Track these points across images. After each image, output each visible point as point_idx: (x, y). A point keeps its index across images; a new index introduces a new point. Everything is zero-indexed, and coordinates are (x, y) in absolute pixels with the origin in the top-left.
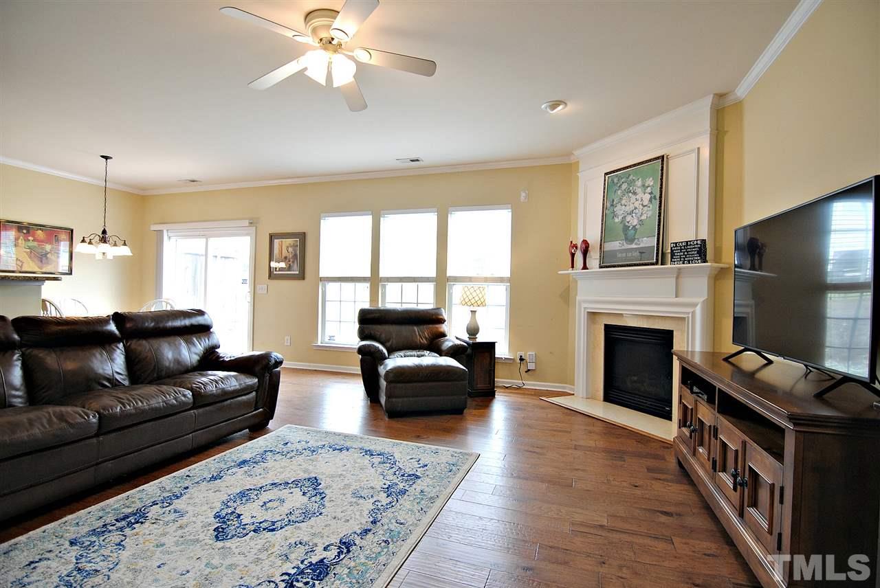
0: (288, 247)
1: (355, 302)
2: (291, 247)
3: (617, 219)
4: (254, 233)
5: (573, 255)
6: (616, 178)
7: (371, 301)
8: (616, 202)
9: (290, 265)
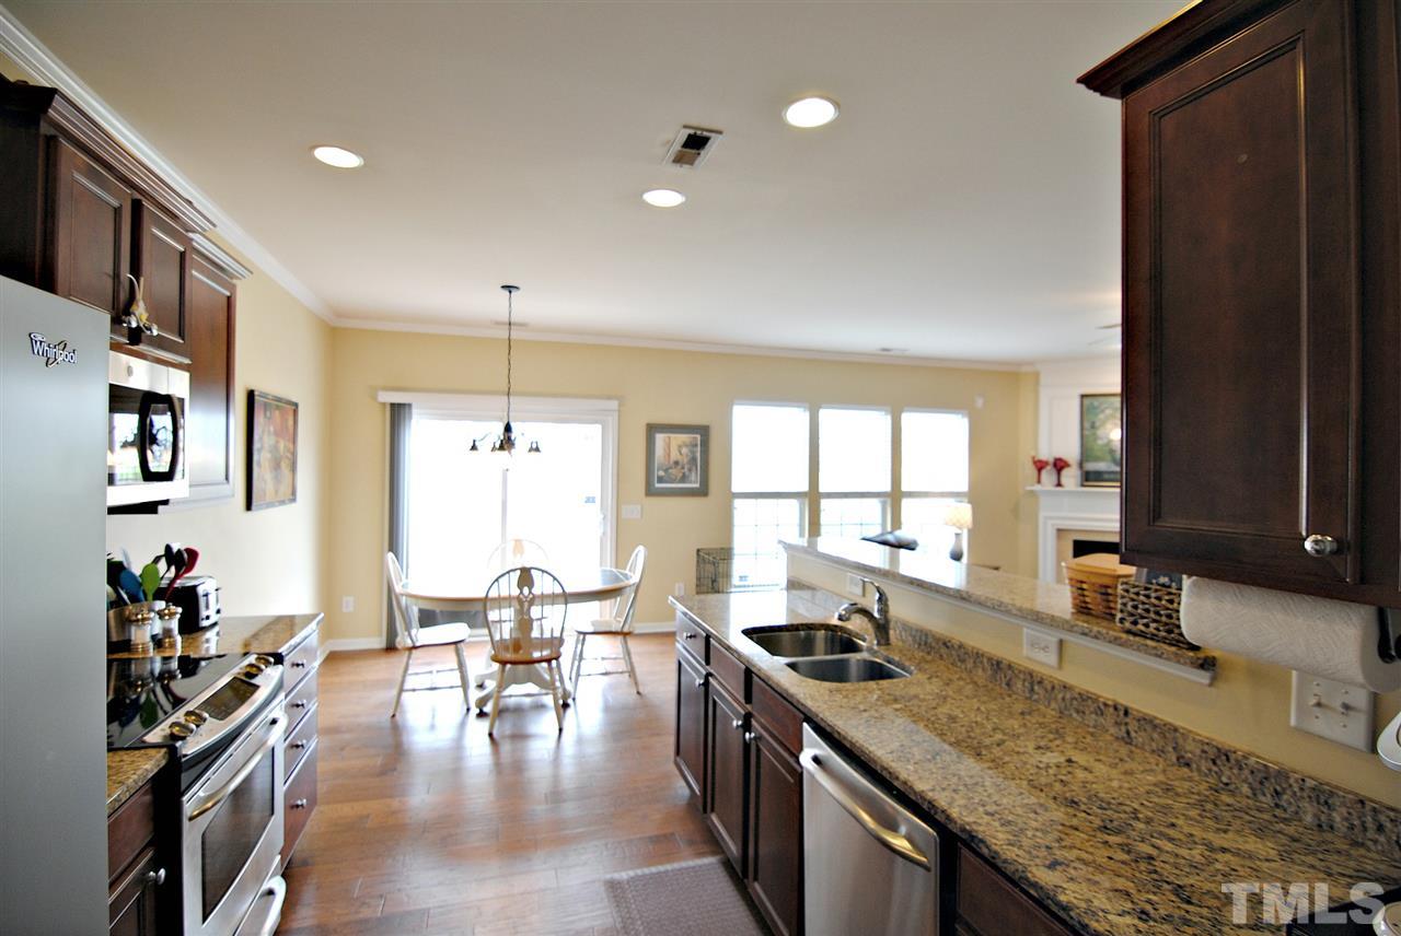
0: (680, 447)
2: (686, 446)
3: (1100, 442)
4: (612, 421)
5: (1040, 470)
6: (1096, 402)
7: (810, 523)
8: (1097, 424)
9: (684, 474)
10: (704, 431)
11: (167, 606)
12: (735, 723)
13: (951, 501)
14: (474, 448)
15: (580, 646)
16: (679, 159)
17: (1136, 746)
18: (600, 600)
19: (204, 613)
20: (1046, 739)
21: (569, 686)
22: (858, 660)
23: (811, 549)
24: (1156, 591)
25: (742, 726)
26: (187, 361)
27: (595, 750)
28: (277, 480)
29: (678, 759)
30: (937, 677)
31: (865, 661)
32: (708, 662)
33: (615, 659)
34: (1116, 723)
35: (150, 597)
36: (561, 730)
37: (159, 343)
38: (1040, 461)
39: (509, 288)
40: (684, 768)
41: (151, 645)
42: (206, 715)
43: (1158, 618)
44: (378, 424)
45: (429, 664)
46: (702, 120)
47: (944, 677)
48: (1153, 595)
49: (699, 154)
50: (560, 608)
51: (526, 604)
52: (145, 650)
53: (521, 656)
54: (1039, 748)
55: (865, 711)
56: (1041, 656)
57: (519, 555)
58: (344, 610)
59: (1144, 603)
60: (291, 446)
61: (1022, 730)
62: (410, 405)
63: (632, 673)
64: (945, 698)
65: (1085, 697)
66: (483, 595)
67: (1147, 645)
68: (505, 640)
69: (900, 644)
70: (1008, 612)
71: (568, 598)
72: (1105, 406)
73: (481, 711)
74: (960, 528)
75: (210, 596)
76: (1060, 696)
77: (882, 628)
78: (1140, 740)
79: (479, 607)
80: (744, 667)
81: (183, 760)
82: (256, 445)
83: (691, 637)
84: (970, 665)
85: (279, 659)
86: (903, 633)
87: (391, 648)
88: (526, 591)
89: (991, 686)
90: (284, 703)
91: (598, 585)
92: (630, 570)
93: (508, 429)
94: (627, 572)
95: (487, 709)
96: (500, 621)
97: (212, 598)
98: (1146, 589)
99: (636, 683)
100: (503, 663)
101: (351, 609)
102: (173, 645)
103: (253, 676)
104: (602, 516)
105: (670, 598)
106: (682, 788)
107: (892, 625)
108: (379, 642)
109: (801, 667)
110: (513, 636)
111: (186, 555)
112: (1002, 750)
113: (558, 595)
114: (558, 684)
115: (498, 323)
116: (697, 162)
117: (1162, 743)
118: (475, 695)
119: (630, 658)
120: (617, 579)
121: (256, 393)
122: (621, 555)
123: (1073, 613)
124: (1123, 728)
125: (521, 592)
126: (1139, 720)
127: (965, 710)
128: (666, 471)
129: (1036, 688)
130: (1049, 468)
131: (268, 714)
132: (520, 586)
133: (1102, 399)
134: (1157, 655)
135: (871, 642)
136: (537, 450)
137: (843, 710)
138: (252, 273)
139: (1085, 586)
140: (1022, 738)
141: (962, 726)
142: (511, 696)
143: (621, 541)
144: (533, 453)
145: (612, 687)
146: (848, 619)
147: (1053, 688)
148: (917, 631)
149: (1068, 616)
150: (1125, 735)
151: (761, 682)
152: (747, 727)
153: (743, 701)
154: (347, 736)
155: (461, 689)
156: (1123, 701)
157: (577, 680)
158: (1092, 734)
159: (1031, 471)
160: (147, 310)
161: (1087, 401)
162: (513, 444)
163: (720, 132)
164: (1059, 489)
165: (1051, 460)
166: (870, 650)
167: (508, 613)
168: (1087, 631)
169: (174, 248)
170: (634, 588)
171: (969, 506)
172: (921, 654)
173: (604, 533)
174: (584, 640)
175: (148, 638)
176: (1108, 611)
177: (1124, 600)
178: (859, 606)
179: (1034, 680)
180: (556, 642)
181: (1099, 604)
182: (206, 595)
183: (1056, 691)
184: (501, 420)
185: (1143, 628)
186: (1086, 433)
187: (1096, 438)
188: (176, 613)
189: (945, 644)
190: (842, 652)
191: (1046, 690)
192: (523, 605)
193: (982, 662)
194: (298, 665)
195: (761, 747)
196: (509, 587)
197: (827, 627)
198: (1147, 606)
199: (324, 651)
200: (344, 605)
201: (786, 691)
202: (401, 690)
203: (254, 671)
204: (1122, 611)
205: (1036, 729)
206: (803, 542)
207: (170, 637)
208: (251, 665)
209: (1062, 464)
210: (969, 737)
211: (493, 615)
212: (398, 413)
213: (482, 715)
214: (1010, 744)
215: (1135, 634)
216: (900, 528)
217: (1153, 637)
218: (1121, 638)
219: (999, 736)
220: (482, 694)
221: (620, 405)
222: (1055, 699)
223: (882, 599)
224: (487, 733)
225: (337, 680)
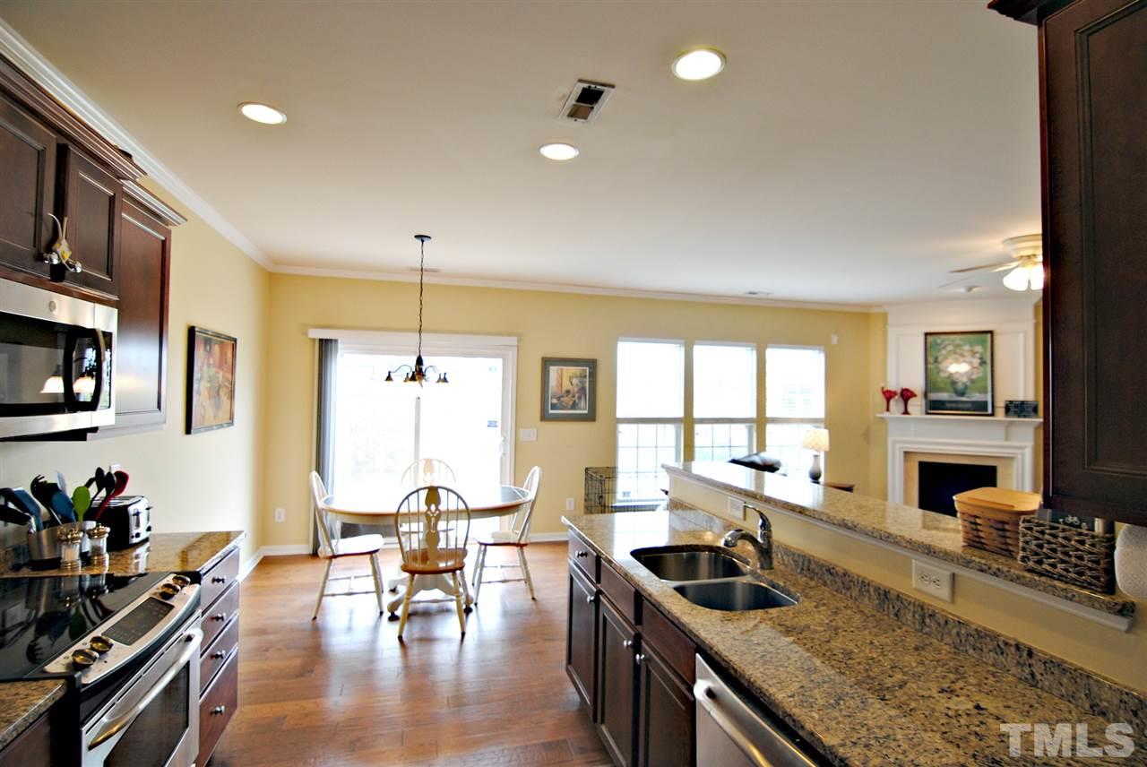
0: (571, 378)
1: (656, 447)
2: (576, 377)
3: (942, 375)
4: (512, 355)
5: (888, 400)
6: (939, 339)
7: (685, 446)
8: (940, 359)
9: (575, 402)
10: (592, 364)
11: (98, 526)
12: (625, 643)
13: (809, 427)
14: (389, 378)
15: (481, 555)
16: (574, 114)
17: (1042, 689)
18: (500, 515)
19: (134, 532)
20: (948, 680)
21: (472, 592)
22: (744, 584)
23: (687, 471)
24: (1064, 530)
25: (632, 646)
26: (115, 298)
27: (495, 653)
28: (218, 406)
29: (569, 667)
30: (824, 605)
31: (751, 585)
32: (598, 580)
33: (513, 567)
34: (1018, 663)
35: (81, 518)
36: (463, 634)
37: (85, 280)
38: (889, 392)
39: (421, 237)
40: (575, 677)
41: (80, 563)
42: (112, 641)
43: (1067, 559)
44: (310, 356)
45: (350, 569)
46: (596, 73)
47: (832, 606)
48: (1061, 535)
49: (593, 108)
50: (463, 523)
51: (433, 520)
52: (74, 568)
53: (428, 566)
54: (942, 691)
55: (758, 644)
56: (931, 589)
57: (428, 474)
58: (277, 519)
59: (1049, 542)
60: (230, 376)
61: (920, 669)
62: (336, 341)
63: (528, 580)
64: (836, 629)
65: (982, 634)
66: (395, 511)
67: (1055, 586)
68: (415, 550)
69: (782, 567)
70: (897, 543)
71: (471, 513)
72: (947, 343)
73: (393, 614)
74: (817, 451)
75: (140, 515)
76: (954, 631)
77: (765, 552)
78: (1047, 683)
79: (391, 521)
80: (634, 590)
81: (83, 690)
82: (196, 375)
83: (582, 555)
84: (855, 592)
85: (196, 578)
86: (785, 558)
87: (315, 555)
88: (433, 507)
89: (878, 615)
90: (201, 619)
91: (498, 502)
92: (527, 488)
93: (419, 361)
94: (524, 489)
95: (399, 612)
96: (410, 533)
97: (143, 518)
98: (1052, 528)
99: (532, 590)
100: (413, 573)
101: (283, 519)
102: (101, 563)
103: (170, 596)
104: (502, 438)
105: (563, 517)
106: (572, 694)
107: (774, 548)
108: (306, 549)
109: (690, 593)
110: (422, 547)
111: (115, 478)
112: (905, 693)
113: (462, 511)
114: (461, 590)
115: (412, 269)
116: (589, 118)
117: (1072, 689)
118: (388, 599)
119: (526, 568)
120: (515, 496)
121: (196, 329)
122: (519, 475)
123: (964, 546)
124: (1027, 670)
125: (429, 509)
126: (1045, 663)
127: (859, 643)
128: (559, 398)
129: (928, 620)
130: (896, 397)
131: (184, 632)
132: (428, 503)
133: (943, 337)
134: (1066, 598)
135: (754, 565)
136: (445, 380)
137: (737, 643)
138: (186, 220)
139: (978, 521)
140: (922, 678)
141: (859, 663)
142: (419, 602)
143: (519, 460)
144: (441, 383)
145: (511, 593)
146: (734, 545)
147: (946, 622)
148: (799, 555)
149: (959, 550)
150: (1029, 677)
151: (650, 606)
152: (637, 648)
153: (633, 622)
154: (272, 637)
155: (375, 595)
156: (1025, 640)
157: (479, 586)
158: (993, 675)
159: (881, 400)
160: (70, 248)
161: (930, 339)
162: (424, 375)
163: (613, 86)
164: (906, 416)
165: (899, 391)
166: (753, 573)
167: (418, 526)
168: (984, 567)
169: (105, 193)
170: (530, 505)
171: (826, 431)
172: (804, 579)
173: (504, 454)
174: (485, 550)
175: (76, 556)
176: (1003, 547)
177: (1028, 538)
178: (744, 532)
179: (925, 614)
180: (461, 552)
181: (994, 540)
182: (137, 514)
183: (949, 626)
184: (414, 353)
185: (1049, 568)
186: (930, 366)
187: (939, 371)
188: (104, 533)
189: (828, 570)
190: (725, 576)
191: (939, 624)
192: (431, 520)
193: (868, 591)
194: (218, 580)
195: (650, 668)
196: (418, 504)
197: (711, 549)
198: (1054, 546)
199: (257, 557)
200: (277, 515)
201: (677, 618)
202: (322, 595)
203: (170, 591)
204: (1024, 549)
205: (935, 667)
206: (680, 465)
207: (99, 555)
208: (168, 586)
209: (909, 394)
210: (869, 676)
211: (404, 528)
212: (325, 346)
213: (393, 618)
214: (912, 686)
215: (1041, 574)
216: (764, 450)
217: (1060, 578)
218: (1024, 577)
219: (899, 676)
220: (393, 598)
221: (518, 341)
222: (949, 633)
223: (765, 525)
224: (397, 635)
225: (267, 583)
